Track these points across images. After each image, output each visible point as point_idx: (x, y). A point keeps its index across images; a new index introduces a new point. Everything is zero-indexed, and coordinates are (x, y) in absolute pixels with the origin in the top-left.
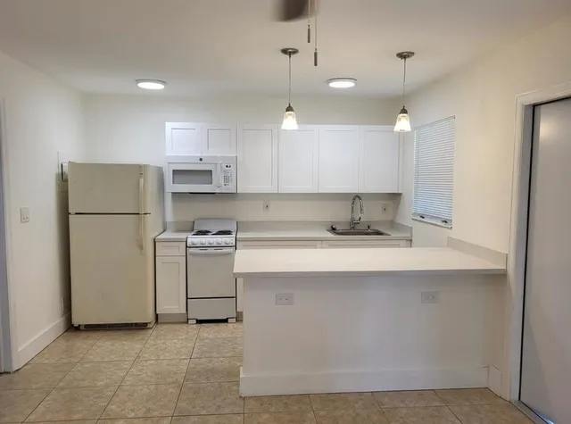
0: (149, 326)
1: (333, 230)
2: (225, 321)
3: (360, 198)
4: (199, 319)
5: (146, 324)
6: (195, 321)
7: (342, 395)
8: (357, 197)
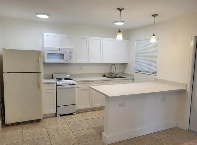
0: (41, 120)
1: (104, 76)
2: (72, 114)
3: (115, 65)
4: (61, 114)
5: (40, 119)
6: (60, 116)
7: (140, 137)
8: (114, 64)
